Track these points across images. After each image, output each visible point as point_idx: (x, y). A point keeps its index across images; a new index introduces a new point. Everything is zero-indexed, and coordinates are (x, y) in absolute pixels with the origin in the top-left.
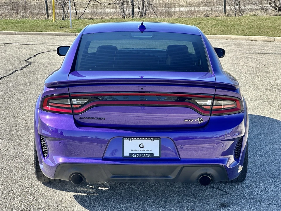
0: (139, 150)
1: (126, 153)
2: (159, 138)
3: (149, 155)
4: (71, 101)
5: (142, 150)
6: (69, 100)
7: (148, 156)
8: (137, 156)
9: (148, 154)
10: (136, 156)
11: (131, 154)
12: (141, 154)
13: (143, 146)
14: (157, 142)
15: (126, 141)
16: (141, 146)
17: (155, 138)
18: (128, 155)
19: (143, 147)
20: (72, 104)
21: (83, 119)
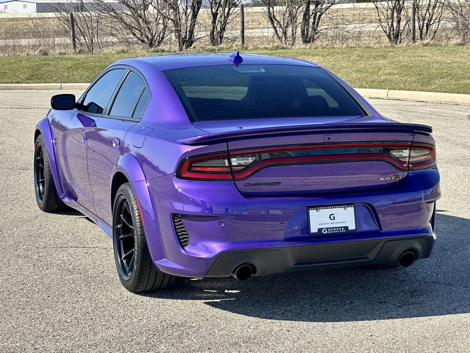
0: (330, 223)
1: (314, 229)
2: (352, 204)
3: (343, 229)
4: (230, 162)
5: (333, 223)
6: (226, 161)
7: (341, 230)
8: (328, 231)
9: (342, 227)
10: (326, 231)
11: (320, 230)
12: (333, 228)
13: (334, 217)
14: (351, 210)
15: (312, 213)
16: (332, 217)
17: (348, 205)
18: (316, 231)
19: (334, 219)
20: (230, 165)
21: (250, 185)
